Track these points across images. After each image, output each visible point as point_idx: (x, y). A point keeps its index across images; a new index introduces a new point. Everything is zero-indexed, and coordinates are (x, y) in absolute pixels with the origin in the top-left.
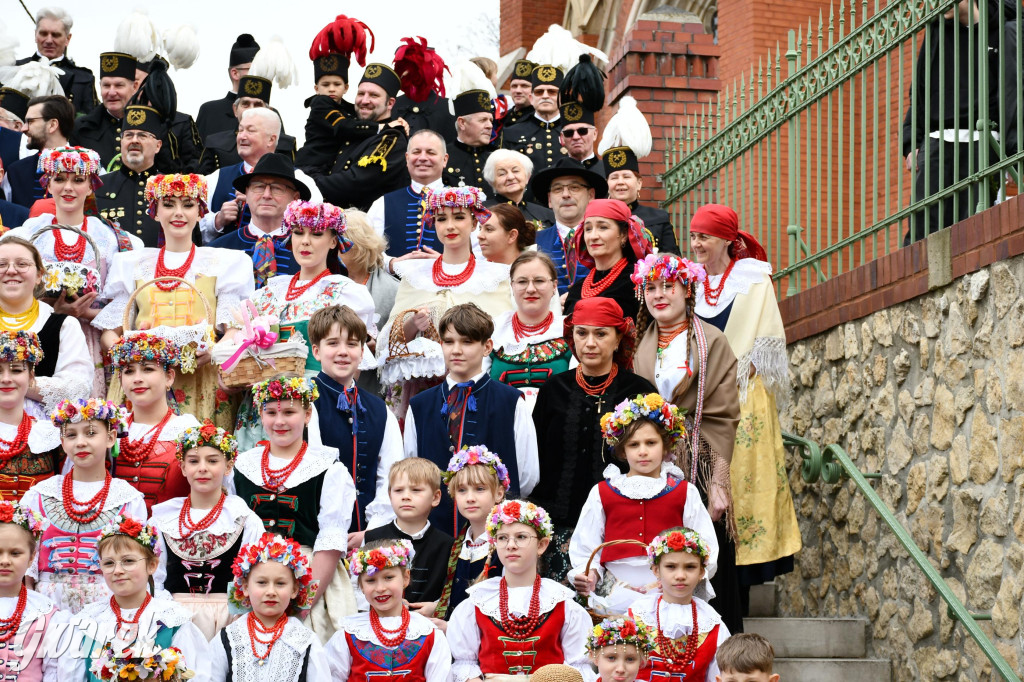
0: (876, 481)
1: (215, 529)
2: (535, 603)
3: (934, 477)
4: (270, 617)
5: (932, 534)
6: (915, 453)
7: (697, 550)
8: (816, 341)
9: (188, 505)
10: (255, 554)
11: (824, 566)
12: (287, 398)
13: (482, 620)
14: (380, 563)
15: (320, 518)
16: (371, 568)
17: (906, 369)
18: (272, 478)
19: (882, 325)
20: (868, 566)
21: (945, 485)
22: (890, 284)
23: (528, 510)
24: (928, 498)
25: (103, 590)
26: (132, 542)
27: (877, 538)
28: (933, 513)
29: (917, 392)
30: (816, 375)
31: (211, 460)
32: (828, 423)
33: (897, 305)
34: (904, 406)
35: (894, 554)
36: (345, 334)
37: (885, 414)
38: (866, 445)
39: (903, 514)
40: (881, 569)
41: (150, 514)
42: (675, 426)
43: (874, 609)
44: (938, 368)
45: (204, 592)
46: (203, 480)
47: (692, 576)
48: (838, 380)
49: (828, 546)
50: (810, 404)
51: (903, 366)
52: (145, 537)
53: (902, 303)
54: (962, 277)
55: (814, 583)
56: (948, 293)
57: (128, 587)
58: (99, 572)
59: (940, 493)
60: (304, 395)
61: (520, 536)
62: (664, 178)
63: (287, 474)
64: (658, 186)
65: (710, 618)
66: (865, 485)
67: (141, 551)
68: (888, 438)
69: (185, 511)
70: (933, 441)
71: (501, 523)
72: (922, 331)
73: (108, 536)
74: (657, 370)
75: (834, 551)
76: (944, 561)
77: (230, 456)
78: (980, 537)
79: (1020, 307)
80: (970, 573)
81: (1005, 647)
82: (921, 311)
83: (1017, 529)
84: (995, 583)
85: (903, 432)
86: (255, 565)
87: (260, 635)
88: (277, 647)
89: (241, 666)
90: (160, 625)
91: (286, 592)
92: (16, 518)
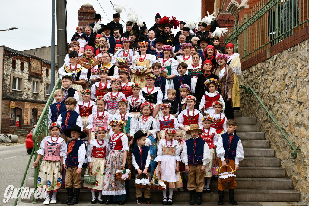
0: (258, 93)
1: (137, 101)
2: (194, 114)
3: (267, 92)
4: (146, 116)
5: (267, 102)
6: (264, 88)
7: (220, 104)
8: (248, 69)
9: (133, 97)
10: (143, 105)
11: (249, 109)
12: (150, 78)
13: (184, 116)
14: (165, 106)
15: (157, 99)
16: (163, 107)
17: (263, 73)
18: (149, 92)
19: (259, 66)
20: (256, 109)
21: (269, 94)
22: (261, 58)
23: (193, 97)
24: (266, 96)
25: (118, 111)
26: (124, 103)
27: (258, 104)
28: (267, 99)
29: (265, 77)
30: (248, 75)
31: (137, 90)
32: (250, 84)
33: (261, 62)
34: (263, 80)
35: (261, 106)
36: (157, 67)
37: (259, 81)
38: (256, 87)
39: (262, 99)
40: (258, 109)
41: (126, 99)
42: (217, 83)
43: (257, 116)
44: (268, 73)
45: (135, 112)
46: (136, 93)
47: (219, 109)
48: (252, 76)
49: (250, 105)
50: (247, 80)
51: (262, 73)
52: (126, 102)
53: (262, 62)
54: (272, 56)
55: (248, 112)
56: (270, 59)
57: (123, 111)
58: (118, 108)
59: (268, 95)
60: (153, 77)
61: (192, 102)
62: (224, 42)
63: (151, 91)
64: (223, 43)
65: (223, 116)
66: (256, 94)
67: (125, 104)
68: (260, 86)
69: (132, 98)
70: (267, 86)
71: (188, 99)
72: (266, 66)
73: (120, 102)
74: (219, 74)
75: (251, 106)
76: (269, 107)
78: (275, 103)
79: (282, 61)
80: (273, 110)
81: (279, 122)
82: (266, 63)
83: (281, 101)
84: (277, 111)
85: (262, 84)
86: (143, 107)
87: (144, 119)
88: (147, 121)
89: (141, 125)
90: (129, 117)
91: (149, 111)
92: (102, 99)
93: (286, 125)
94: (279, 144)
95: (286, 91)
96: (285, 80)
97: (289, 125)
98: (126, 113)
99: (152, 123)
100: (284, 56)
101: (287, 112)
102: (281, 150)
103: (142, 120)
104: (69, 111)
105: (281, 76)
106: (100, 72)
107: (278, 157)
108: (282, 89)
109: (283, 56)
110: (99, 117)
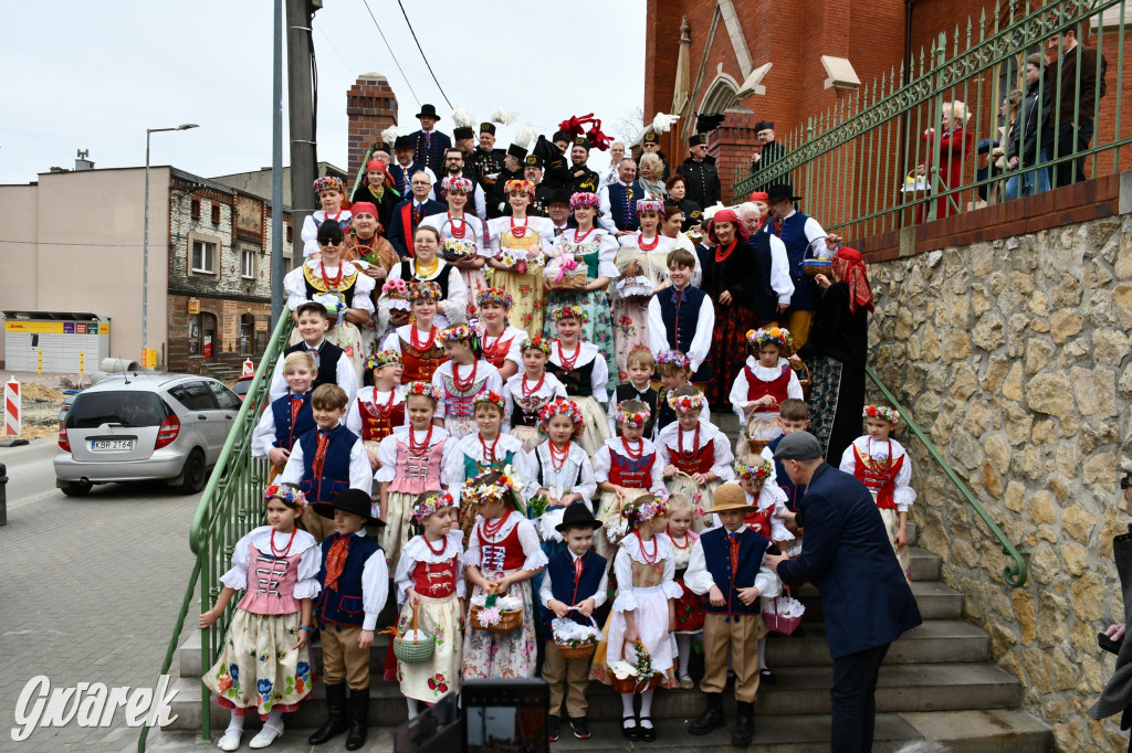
1: (540, 393)
3: (896, 354)
4: (561, 444)
5: (893, 382)
6: (884, 339)
12: (572, 317)
13: (669, 451)
17: (879, 296)
18: (566, 362)
21: (903, 359)
22: (874, 251)
24: (892, 364)
26: (495, 406)
28: (894, 372)
29: (887, 308)
31: (537, 356)
33: (875, 262)
39: (874, 369)
44: (902, 298)
46: (533, 367)
52: (501, 403)
53: (880, 262)
54: (923, 253)
56: (912, 260)
57: (490, 430)
59: (900, 363)
60: (581, 316)
62: (735, 186)
63: (574, 360)
64: (731, 191)
67: (499, 411)
69: (524, 381)
70: (896, 335)
72: (892, 277)
73: (481, 401)
76: (900, 397)
77: (548, 353)
78: (924, 390)
79: (965, 274)
80: (916, 407)
81: (938, 448)
82: (893, 268)
83: (953, 391)
84: (934, 416)
85: (876, 327)
86: (552, 416)
87: (556, 455)
88: (566, 462)
89: (548, 473)
90: (508, 452)
91: (569, 430)
92: (425, 392)
93: (970, 467)
94: (939, 515)
95: (977, 367)
96: (974, 332)
97: (982, 469)
98: (499, 436)
99: (581, 467)
100: (975, 260)
101: (976, 429)
102: (945, 533)
103: (549, 458)
104: (325, 430)
105: (957, 317)
106: (420, 297)
107: (929, 548)
108: (957, 356)
109: (970, 259)
110: (416, 446)
